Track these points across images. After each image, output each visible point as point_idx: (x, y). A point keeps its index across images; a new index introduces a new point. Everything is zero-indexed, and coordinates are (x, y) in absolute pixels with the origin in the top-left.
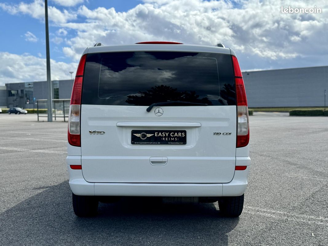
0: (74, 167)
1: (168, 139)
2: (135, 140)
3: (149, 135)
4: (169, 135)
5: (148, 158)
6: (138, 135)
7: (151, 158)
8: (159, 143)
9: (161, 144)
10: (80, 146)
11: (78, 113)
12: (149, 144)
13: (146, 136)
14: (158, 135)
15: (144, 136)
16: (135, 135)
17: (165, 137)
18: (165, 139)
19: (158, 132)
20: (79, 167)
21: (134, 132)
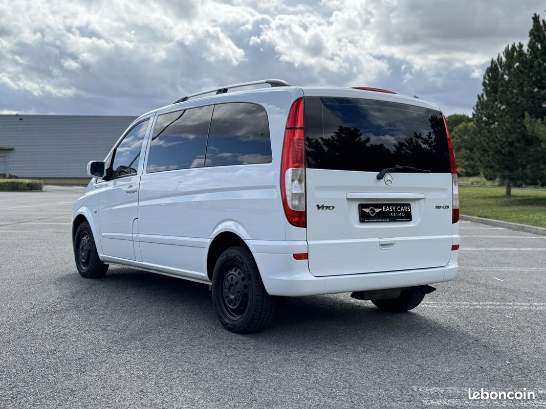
0: (298, 257)
1: (396, 215)
2: (364, 217)
3: (377, 210)
4: (396, 209)
5: (377, 240)
6: (367, 210)
7: (381, 240)
8: (388, 220)
9: (390, 221)
10: (306, 227)
11: (302, 180)
12: (379, 222)
13: (374, 211)
14: (386, 210)
15: (373, 211)
16: (363, 209)
17: (393, 212)
18: (393, 215)
19: (386, 205)
20: (305, 256)
21: (361, 206)
